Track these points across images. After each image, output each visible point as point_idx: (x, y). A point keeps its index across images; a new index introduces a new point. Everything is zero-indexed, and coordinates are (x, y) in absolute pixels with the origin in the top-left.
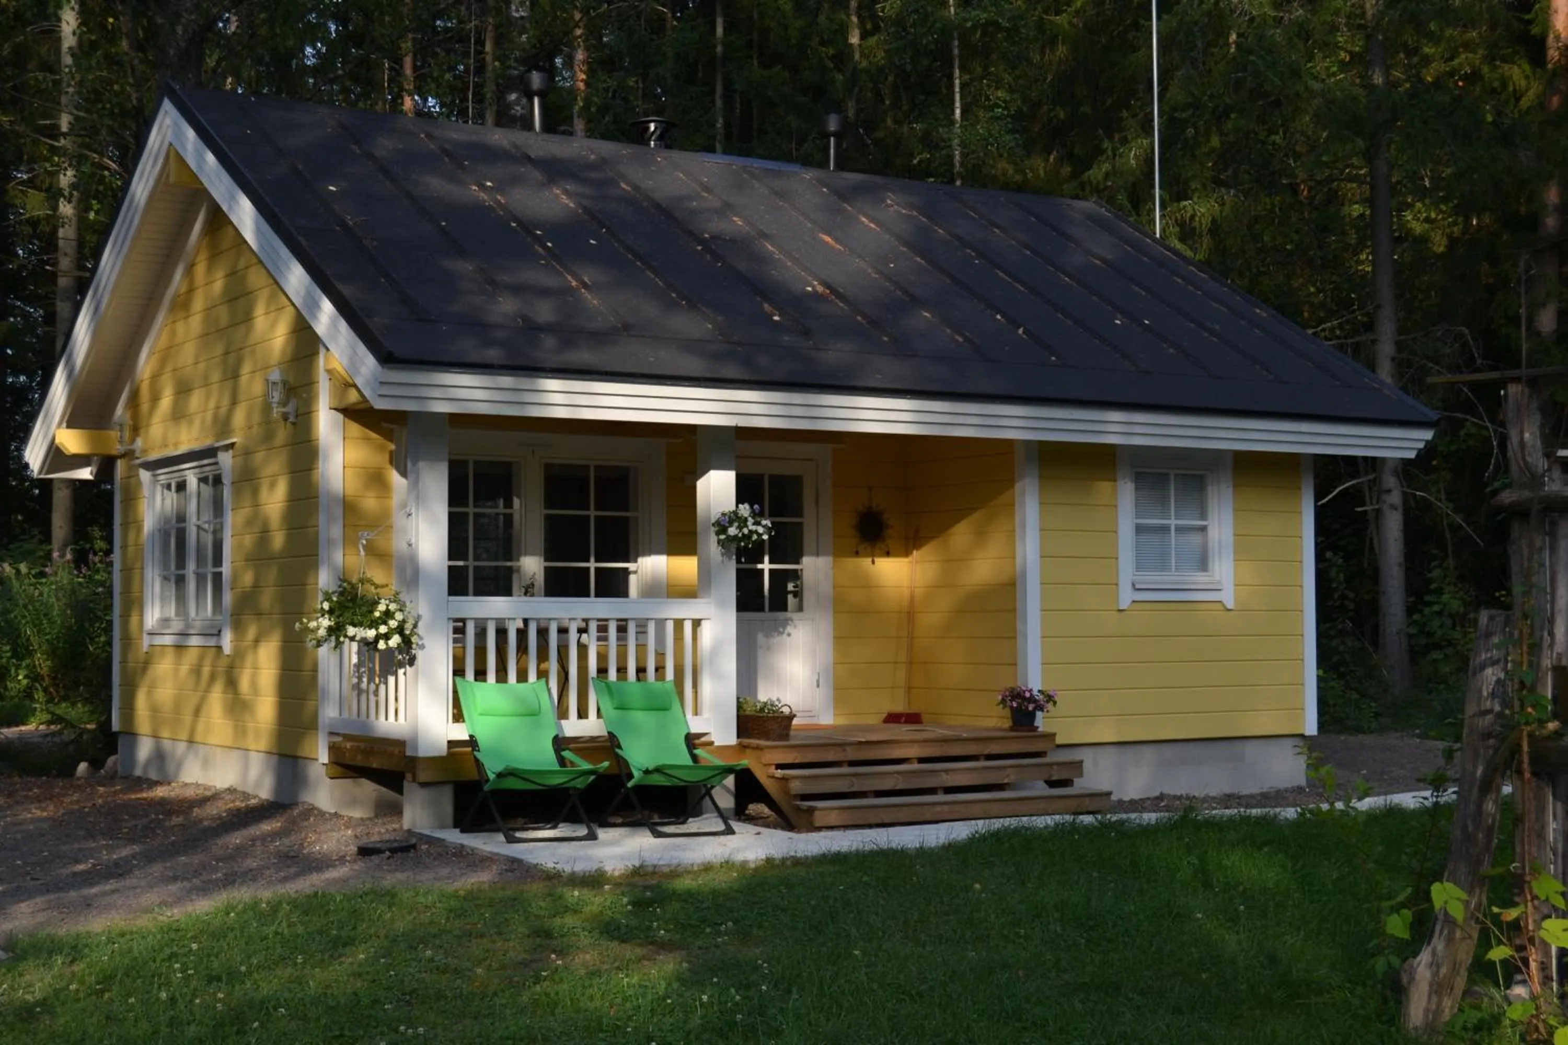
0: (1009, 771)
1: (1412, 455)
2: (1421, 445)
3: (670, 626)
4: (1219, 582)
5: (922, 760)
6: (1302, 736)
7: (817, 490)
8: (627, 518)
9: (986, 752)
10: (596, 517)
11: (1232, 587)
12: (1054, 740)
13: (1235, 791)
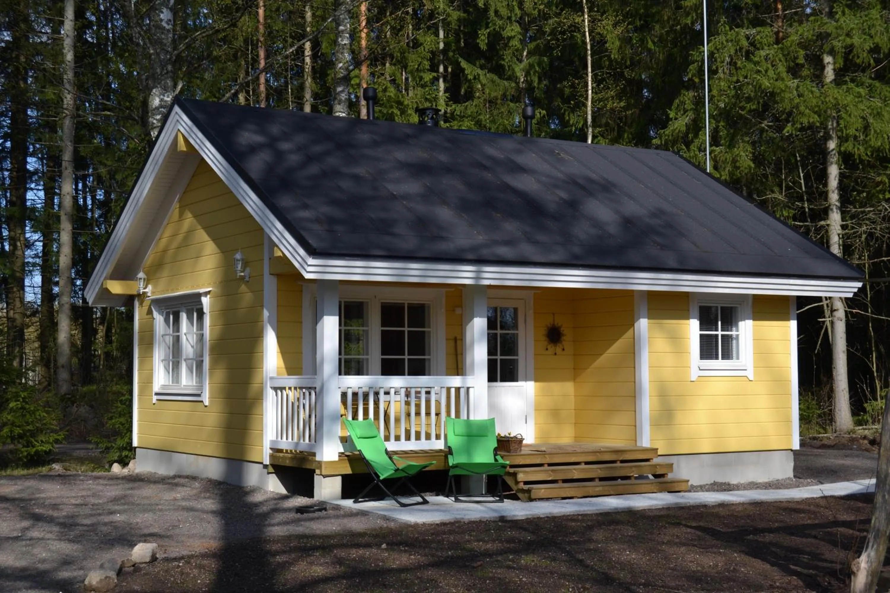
0: (634, 469)
1: (851, 295)
2: (856, 290)
3: (453, 391)
4: (745, 366)
5: (587, 463)
6: (792, 450)
7: (525, 315)
8: (424, 332)
9: (621, 459)
10: (409, 331)
11: (752, 368)
12: (657, 452)
13: (754, 480)
